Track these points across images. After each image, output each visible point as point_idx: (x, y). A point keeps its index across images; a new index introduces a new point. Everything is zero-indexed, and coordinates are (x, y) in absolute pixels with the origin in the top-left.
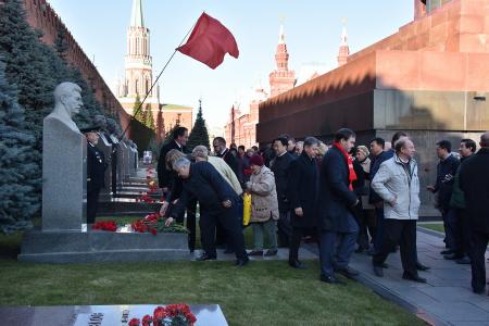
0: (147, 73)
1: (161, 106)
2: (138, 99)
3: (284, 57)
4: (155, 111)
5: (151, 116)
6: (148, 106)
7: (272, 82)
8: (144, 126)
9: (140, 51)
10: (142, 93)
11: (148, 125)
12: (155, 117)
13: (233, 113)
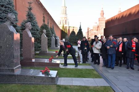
0: (66, 18)
1: (69, 27)
2: (63, 25)
3: (103, 14)
4: (68, 28)
5: (67, 29)
6: (66, 27)
7: (99, 21)
8: (65, 32)
9: (64, 13)
10: (64, 24)
11: (66, 32)
12: (68, 30)
13: (88, 29)
